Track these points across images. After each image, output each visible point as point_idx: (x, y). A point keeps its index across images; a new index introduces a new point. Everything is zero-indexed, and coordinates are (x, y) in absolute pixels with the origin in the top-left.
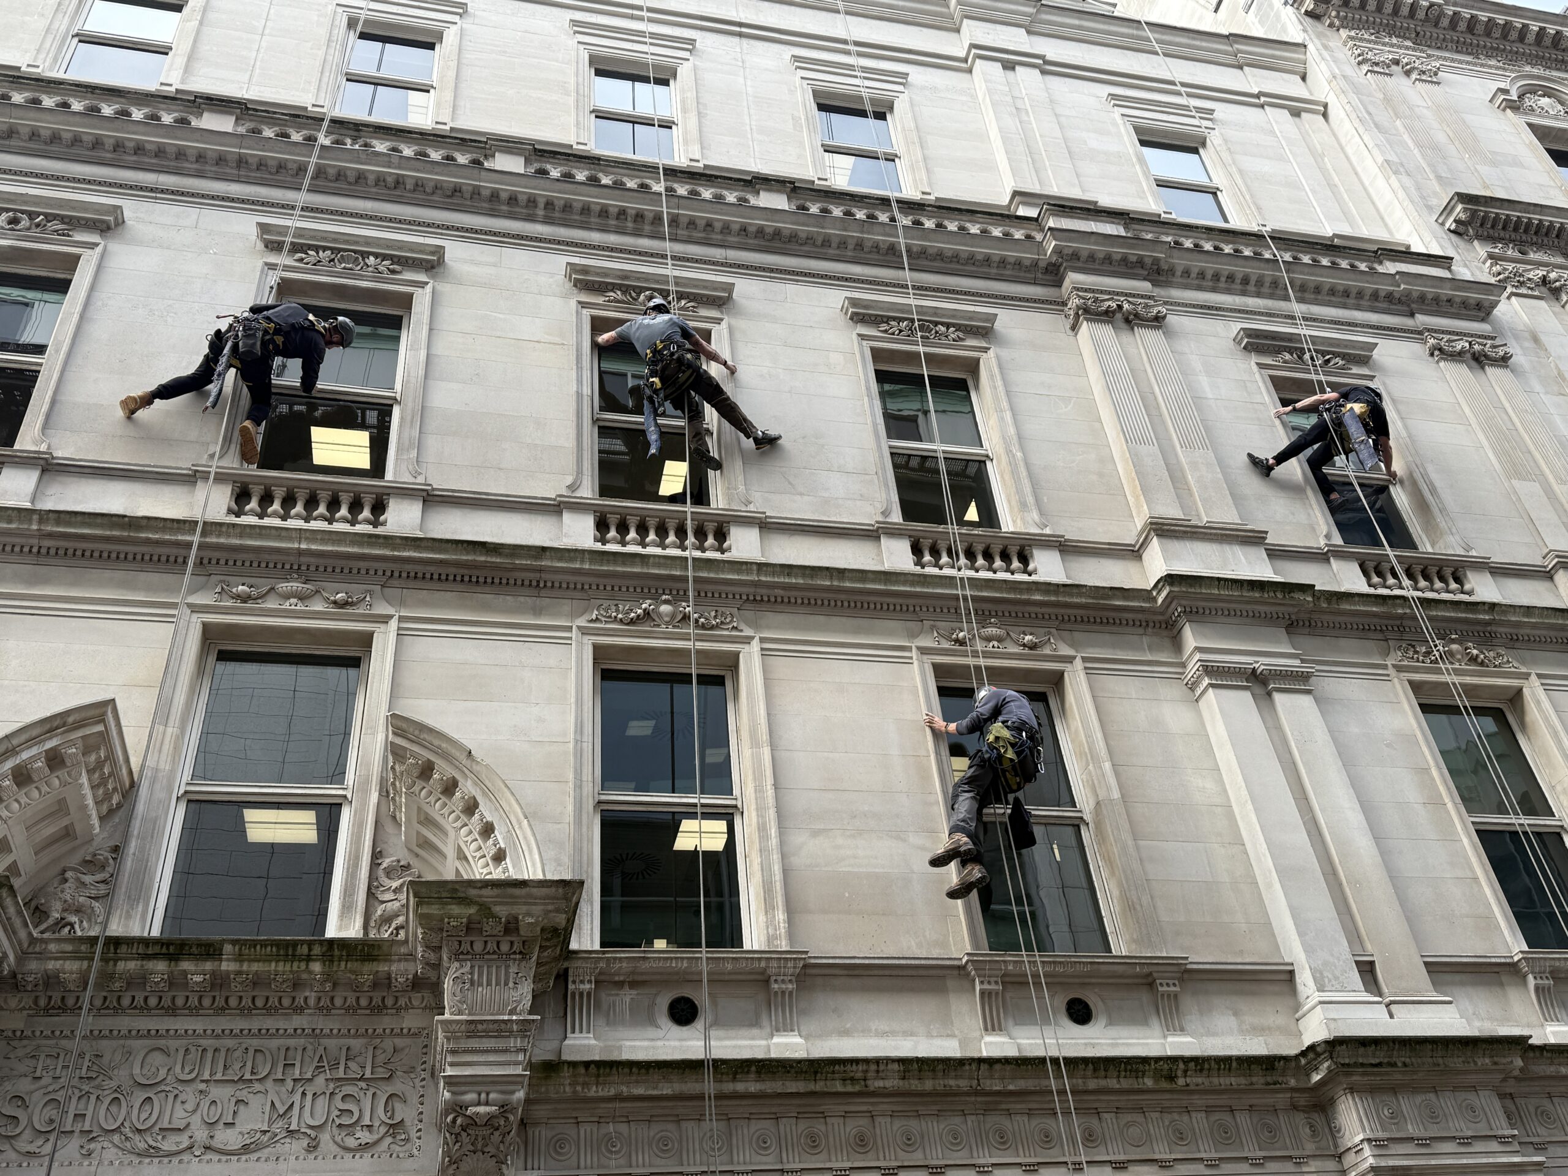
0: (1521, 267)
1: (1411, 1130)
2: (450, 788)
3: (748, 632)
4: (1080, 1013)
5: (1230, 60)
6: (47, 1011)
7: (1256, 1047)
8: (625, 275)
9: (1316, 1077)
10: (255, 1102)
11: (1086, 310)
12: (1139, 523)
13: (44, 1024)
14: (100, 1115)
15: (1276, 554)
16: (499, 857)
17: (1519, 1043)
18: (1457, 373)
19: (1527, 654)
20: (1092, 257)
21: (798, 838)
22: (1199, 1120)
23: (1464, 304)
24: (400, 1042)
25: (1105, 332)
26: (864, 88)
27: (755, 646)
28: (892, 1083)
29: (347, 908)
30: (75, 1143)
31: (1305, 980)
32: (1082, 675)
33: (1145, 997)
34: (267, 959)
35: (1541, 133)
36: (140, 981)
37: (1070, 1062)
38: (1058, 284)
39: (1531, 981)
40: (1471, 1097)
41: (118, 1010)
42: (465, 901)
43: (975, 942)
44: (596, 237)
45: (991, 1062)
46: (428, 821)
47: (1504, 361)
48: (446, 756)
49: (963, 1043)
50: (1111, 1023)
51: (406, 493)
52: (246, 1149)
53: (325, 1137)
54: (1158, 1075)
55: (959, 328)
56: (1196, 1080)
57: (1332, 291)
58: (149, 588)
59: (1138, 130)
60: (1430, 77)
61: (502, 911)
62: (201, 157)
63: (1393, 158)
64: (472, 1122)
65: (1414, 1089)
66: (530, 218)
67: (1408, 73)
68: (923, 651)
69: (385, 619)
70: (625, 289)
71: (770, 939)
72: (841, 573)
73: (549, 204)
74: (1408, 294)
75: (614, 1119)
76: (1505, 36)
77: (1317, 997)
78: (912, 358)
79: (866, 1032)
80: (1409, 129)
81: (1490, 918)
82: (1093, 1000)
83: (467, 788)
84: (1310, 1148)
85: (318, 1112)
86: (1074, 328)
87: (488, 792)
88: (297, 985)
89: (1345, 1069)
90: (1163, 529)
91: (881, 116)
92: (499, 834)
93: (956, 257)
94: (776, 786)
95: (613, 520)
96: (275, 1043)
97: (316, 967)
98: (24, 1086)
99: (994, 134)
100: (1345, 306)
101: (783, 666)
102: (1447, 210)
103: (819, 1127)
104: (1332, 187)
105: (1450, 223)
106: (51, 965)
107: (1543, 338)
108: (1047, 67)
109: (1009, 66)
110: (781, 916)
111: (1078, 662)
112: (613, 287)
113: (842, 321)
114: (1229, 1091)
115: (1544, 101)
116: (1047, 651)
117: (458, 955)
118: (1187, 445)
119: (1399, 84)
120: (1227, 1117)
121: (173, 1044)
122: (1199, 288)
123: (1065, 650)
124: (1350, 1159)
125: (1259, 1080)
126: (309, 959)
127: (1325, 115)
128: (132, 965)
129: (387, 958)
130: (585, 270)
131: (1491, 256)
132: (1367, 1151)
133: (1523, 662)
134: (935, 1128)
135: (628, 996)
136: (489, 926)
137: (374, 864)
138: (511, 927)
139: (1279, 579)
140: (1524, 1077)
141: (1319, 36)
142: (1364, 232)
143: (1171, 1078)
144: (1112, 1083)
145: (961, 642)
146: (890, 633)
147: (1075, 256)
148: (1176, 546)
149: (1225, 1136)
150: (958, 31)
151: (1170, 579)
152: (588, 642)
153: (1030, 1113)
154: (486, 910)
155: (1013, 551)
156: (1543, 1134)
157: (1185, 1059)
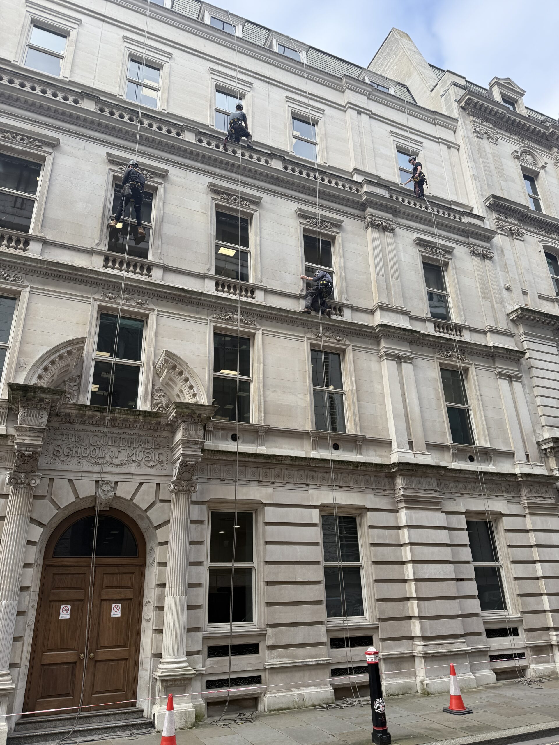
0: (505, 224)
1: (414, 486)
2: (181, 373)
3: (259, 327)
4: (336, 447)
5: (432, 121)
6: (65, 422)
7: (379, 461)
8: (228, 189)
9: (393, 471)
10: (123, 452)
11: (372, 224)
12: (375, 302)
13: (64, 426)
14: (81, 452)
15: (413, 318)
16: (194, 395)
17: (445, 468)
18: (476, 260)
19: (473, 357)
20: (376, 203)
21: (268, 393)
22: (362, 478)
23: (485, 236)
24: (161, 439)
25: (376, 232)
26: (311, 114)
27: (260, 332)
28: (288, 462)
29: (145, 400)
30: (75, 459)
31: (394, 445)
32: (351, 351)
33: (353, 444)
34: (127, 414)
35: (523, 168)
36: (92, 417)
37: (334, 461)
38: (364, 210)
39: (451, 451)
40: (430, 479)
41: (85, 424)
42: (188, 408)
43: (312, 427)
44: (218, 171)
45: (313, 459)
46: (171, 379)
47: (491, 258)
48: (180, 364)
49: (306, 453)
50: (343, 451)
51: (158, 266)
52: (121, 465)
53: (142, 463)
54: (354, 466)
55: (331, 224)
56: (363, 468)
57: (446, 226)
58: (80, 291)
59: (397, 147)
60: (494, 141)
61: (198, 412)
62: (85, 120)
63: (476, 174)
64: (187, 465)
65: (416, 476)
66: (196, 160)
67: (488, 138)
68: (308, 338)
69: (153, 310)
70: (227, 194)
71: (259, 421)
72: (288, 311)
73: (204, 156)
74: (469, 230)
75: (216, 464)
76: (522, 128)
77: (397, 450)
78: (315, 232)
79: (282, 448)
80: (483, 162)
81: (445, 433)
82: (340, 444)
83: (186, 374)
84: (387, 487)
85: (139, 456)
86: (367, 228)
87: (192, 376)
88: (135, 422)
89: (401, 470)
90: (382, 308)
91: (314, 125)
92: (195, 388)
93: (334, 196)
94: (264, 377)
95: (220, 283)
96: (128, 437)
97: (141, 418)
98: (60, 442)
99: (350, 141)
100: (449, 232)
101: (268, 339)
102: (488, 199)
103: (268, 471)
104: (454, 180)
105: (487, 204)
106: (68, 411)
107: (505, 251)
108: (372, 116)
109: (359, 113)
110: (262, 414)
111: (351, 347)
112: (223, 193)
113: (295, 216)
114: (371, 471)
115: (528, 157)
116: (343, 342)
117: (184, 422)
118: (393, 278)
119: (485, 143)
120: (369, 478)
121: (100, 434)
122: (407, 219)
123: (348, 343)
124: (397, 491)
125: (378, 469)
126: (139, 415)
127: (458, 150)
128: (90, 413)
129: (160, 417)
130: (214, 185)
131: (497, 218)
132: (402, 490)
133: (471, 360)
134: (297, 473)
135: (221, 432)
136: (194, 415)
137: (153, 388)
138: (200, 416)
139: (411, 328)
140: (444, 476)
141: (464, 117)
142: (461, 201)
143: (357, 467)
144: (342, 467)
145: (319, 337)
146: (299, 332)
147: (371, 202)
148: (385, 313)
149: (367, 482)
150: (344, 92)
151: (381, 325)
152: (212, 324)
153: (320, 472)
154: (193, 411)
155: (338, 307)
156: (445, 490)
157: (361, 463)
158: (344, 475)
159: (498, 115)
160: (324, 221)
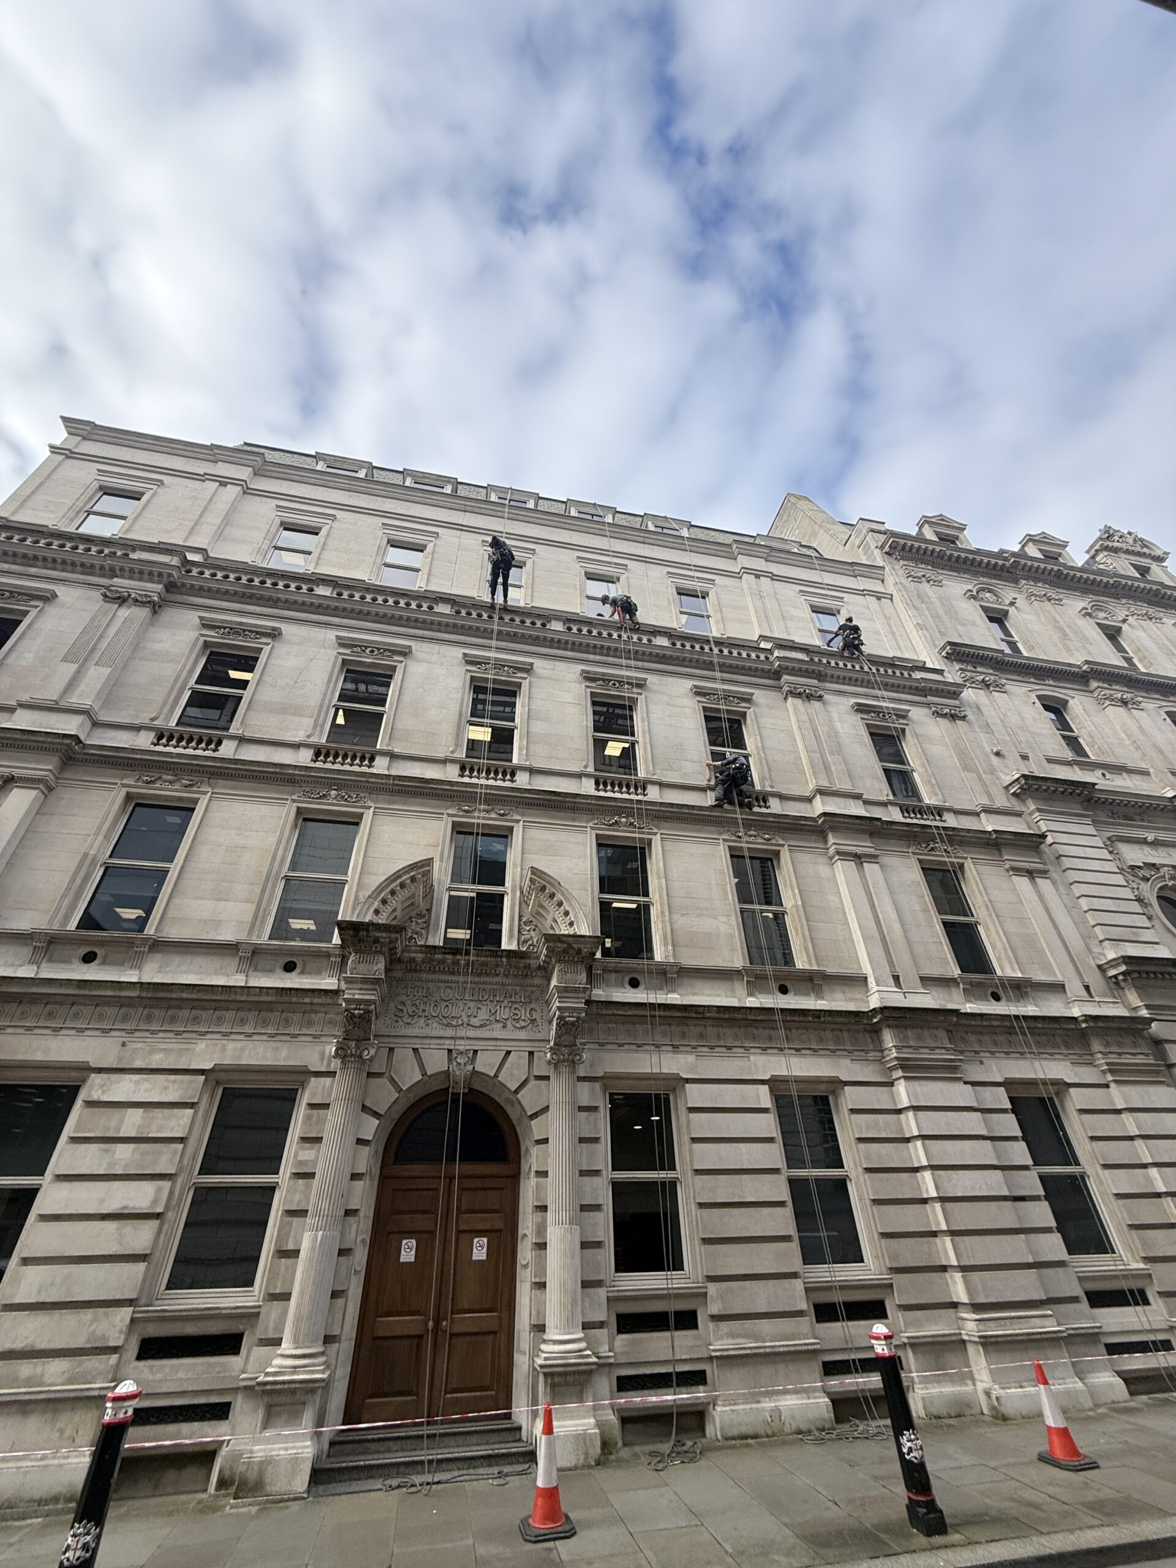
0: (974, 674)
1: (912, 1043)
2: (552, 896)
3: (655, 830)
4: (784, 990)
5: (851, 573)
6: (410, 971)
7: (851, 1007)
8: (604, 674)
9: (875, 1020)
10: (484, 1008)
11: (791, 692)
12: (812, 786)
13: (409, 976)
14: (430, 1010)
15: (867, 803)
16: (571, 924)
17: (956, 1012)
18: (944, 723)
19: (967, 848)
20: (793, 669)
21: (676, 917)
22: (828, 1034)
23: (948, 692)
24: (534, 989)
25: (798, 702)
26: (698, 586)
27: (658, 836)
28: (714, 1015)
29: (511, 936)
30: (422, 1020)
31: (871, 981)
32: (787, 853)
33: (809, 984)
34: (487, 956)
35: (985, 609)
36: (443, 962)
37: (782, 1010)
38: (779, 679)
39: (961, 986)
40: (935, 1031)
41: (434, 972)
42: (564, 942)
43: (745, 962)
44: (591, 657)
45: (751, 1008)
46: (541, 906)
47: (964, 718)
48: (550, 883)
49: (739, 1000)
50: (795, 994)
51: (523, 769)
52: (481, 1026)
53: (509, 1023)
54: (814, 1016)
55: (738, 698)
56: (828, 1019)
57: (893, 685)
58: (431, 806)
59: (811, 606)
60: (938, 583)
61: (576, 946)
62: (440, 623)
63: (921, 622)
64: (566, 1023)
65: (913, 1027)
66: (566, 649)
67: (928, 582)
68: (725, 840)
69: (518, 821)
70: (604, 680)
71: (666, 957)
72: (693, 807)
73: (573, 643)
74: (924, 687)
75: (610, 1022)
76: (972, 564)
77: (876, 988)
78: (718, 710)
79: (703, 994)
80: (928, 609)
81: (946, 959)
82: (789, 985)
83: (559, 896)
84: (871, 1047)
85: (505, 1014)
86: (785, 699)
87: (567, 899)
88: (497, 966)
89: (888, 1018)
90: (822, 792)
91: (703, 598)
92: (571, 915)
93: (737, 667)
94: (668, 895)
95: (601, 781)
96: (489, 987)
97: (504, 960)
98: (404, 998)
99: (751, 608)
100: (897, 692)
101: (669, 845)
102: (943, 648)
103: (686, 1029)
104: (893, 633)
105: (944, 654)
106: (413, 955)
107: (982, 708)
108: (773, 577)
109: (758, 577)
110: (670, 948)
111: (786, 847)
112: (599, 679)
113: (691, 694)
114: (842, 1023)
115: (988, 595)
116: (773, 842)
117: (559, 961)
118: (832, 753)
119: (925, 587)
120: (839, 1033)
121: (454, 985)
122: (837, 683)
123: (781, 842)
124: (886, 1053)
125: (852, 1020)
126: (502, 957)
127: (891, 599)
128: (440, 956)
129: (529, 958)
130: (588, 672)
131: (961, 669)
132: (894, 1050)
133: (965, 852)
134: (729, 1031)
135: (614, 976)
136: (571, 952)
137: (520, 920)
138: (579, 952)
139: (867, 815)
140: (957, 1024)
141: (891, 563)
142: (906, 656)
143: (819, 1017)
144: (796, 1018)
145: (739, 837)
146: (712, 833)
147: (787, 668)
148: (826, 798)
149: (838, 1041)
150: (736, 559)
151: (825, 814)
152: (594, 832)
153: (764, 1028)
154: (570, 945)
155: (761, 797)
156: (963, 1047)
157: (825, 1011)
158: (800, 1032)
159: (936, 554)
160: (727, 696)
